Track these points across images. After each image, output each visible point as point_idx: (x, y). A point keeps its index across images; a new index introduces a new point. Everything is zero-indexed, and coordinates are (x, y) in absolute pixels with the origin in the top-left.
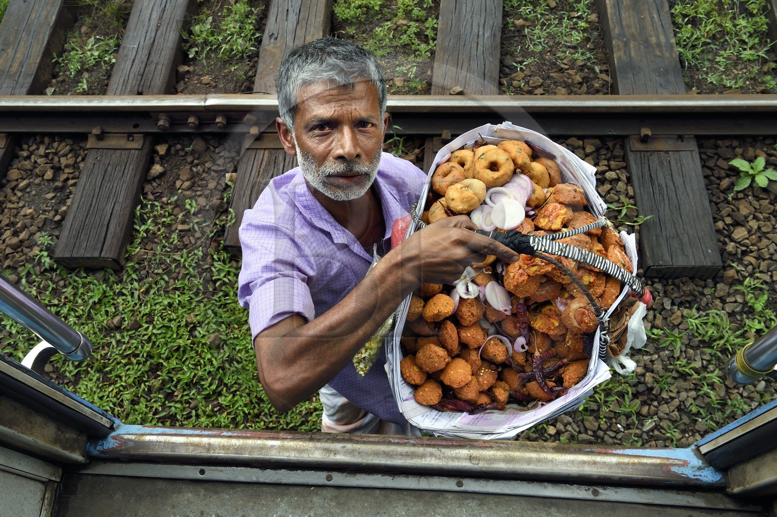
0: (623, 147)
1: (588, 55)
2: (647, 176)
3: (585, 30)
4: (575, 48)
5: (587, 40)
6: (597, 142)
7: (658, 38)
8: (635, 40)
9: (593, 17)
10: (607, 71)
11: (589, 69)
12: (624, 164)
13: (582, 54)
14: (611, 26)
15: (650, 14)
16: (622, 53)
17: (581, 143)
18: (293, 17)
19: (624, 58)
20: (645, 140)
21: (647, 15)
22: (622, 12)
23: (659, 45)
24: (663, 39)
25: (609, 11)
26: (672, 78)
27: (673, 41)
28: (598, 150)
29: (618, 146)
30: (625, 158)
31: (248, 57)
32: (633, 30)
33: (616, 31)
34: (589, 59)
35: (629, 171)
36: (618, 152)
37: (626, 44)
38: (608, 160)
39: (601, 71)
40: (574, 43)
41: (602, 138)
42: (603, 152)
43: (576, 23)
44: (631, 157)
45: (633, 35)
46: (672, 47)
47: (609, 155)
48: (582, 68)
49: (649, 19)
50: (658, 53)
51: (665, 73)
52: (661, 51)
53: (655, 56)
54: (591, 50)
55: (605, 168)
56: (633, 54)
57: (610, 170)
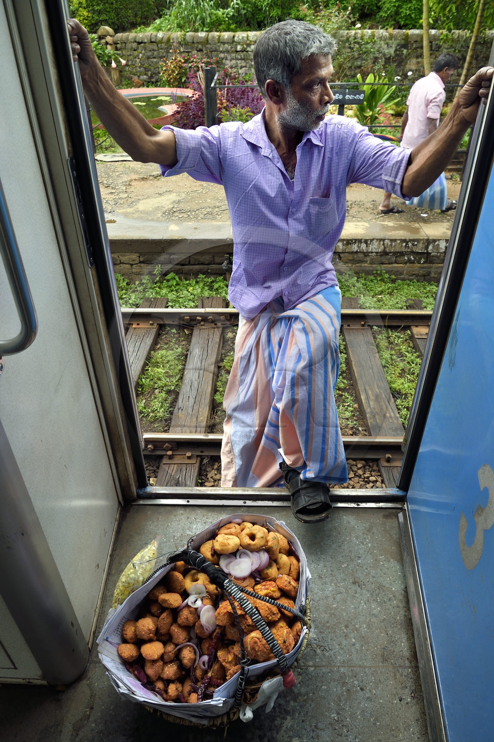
0: (378, 466)
1: (355, 422)
2: (392, 479)
3: (352, 412)
4: (347, 419)
5: (354, 416)
6: (363, 462)
7: (390, 414)
8: (378, 415)
9: (356, 406)
10: (365, 430)
11: (356, 429)
12: (379, 474)
13: (352, 422)
14: (365, 408)
15: (385, 403)
16: (372, 420)
17: (355, 463)
18: (192, 400)
19: (374, 423)
20: (388, 460)
21: (383, 403)
22: (370, 402)
23: (391, 417)
24: (392, 414)
25: (363, 401)
26: (399, 432)
27: (398, 415)
28: (364, 467)
29: (375, 465)
30: (379, 471)
31: (165, 420)
32: (377, 410)
33: (368, 410)
34: (355, 424)
35: (383, 477)
36: (375, 468)
37: (374, 416)
38: (371, 472)
39: (363, 430)
40: (347, 417)
41: (366, 460)
42: (367, 467)
43: (347, 408)
44: (383, 470)
45: (377, 413)
46: (397, 417)
47: (371, 469)
48: (352, 428)
49: (384, 405)
50: (391, 421)
51: (396, 429)
52: (392, 420)
53: (390, 422)
54: (356, 420)
55: (369, 475)
56: (378, 421)
57: (372, 476)
